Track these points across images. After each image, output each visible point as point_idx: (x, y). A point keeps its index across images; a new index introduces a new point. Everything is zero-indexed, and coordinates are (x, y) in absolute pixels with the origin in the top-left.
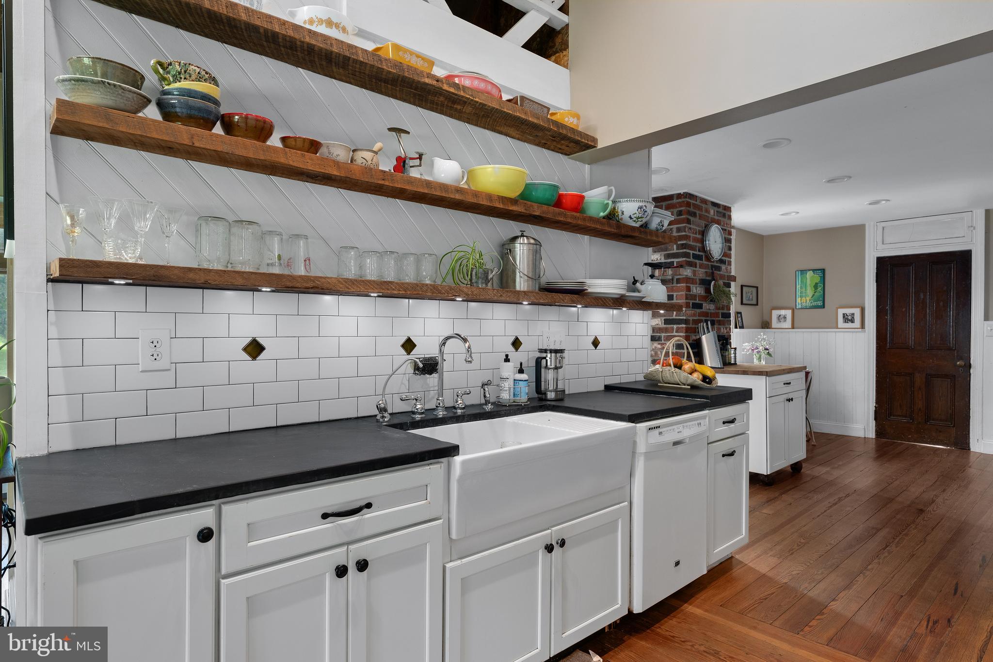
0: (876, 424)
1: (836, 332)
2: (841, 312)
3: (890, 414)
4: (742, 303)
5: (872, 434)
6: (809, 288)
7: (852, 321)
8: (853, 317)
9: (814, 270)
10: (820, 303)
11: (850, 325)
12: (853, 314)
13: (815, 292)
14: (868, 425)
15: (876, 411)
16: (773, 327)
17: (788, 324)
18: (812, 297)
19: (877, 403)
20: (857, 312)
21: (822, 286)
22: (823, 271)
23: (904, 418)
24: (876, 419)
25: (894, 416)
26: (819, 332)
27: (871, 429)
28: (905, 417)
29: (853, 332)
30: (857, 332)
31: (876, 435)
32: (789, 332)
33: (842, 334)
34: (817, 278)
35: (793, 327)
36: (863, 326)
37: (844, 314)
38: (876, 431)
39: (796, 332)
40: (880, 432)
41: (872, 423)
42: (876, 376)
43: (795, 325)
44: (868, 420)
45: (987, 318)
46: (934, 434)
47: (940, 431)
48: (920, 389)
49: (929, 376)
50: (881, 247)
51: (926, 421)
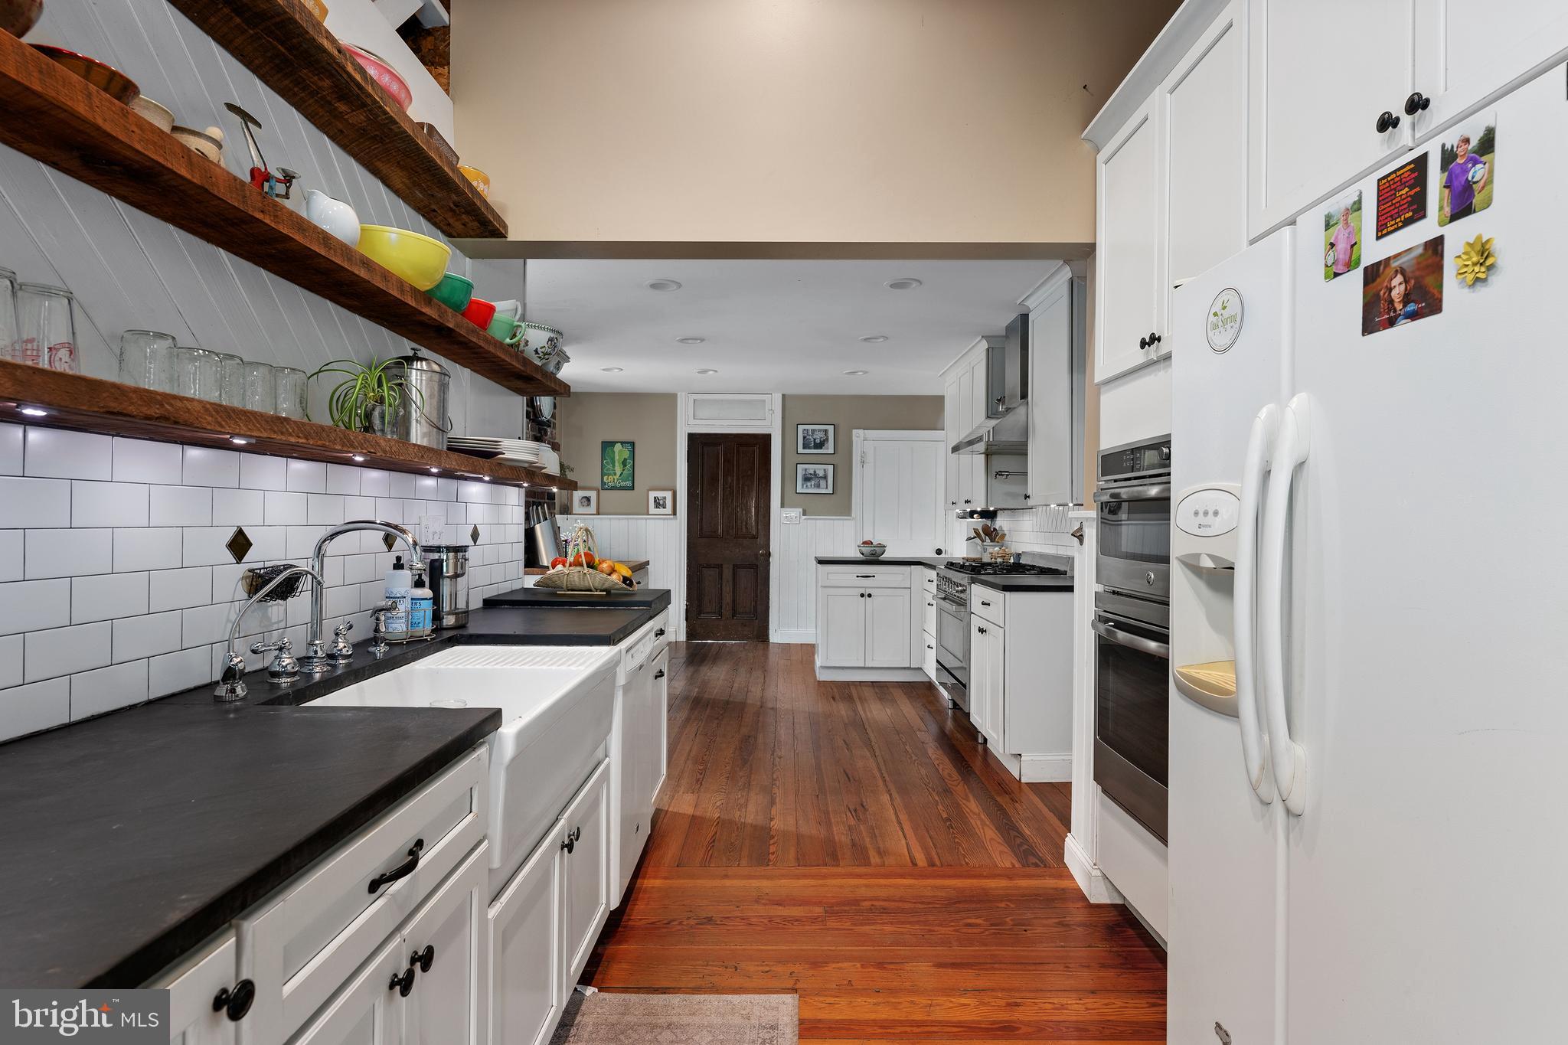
1: (646, 519)
2: (652, 494)
3: (701, 612)
5: (682, 637)
6: (617, 464)
7: (664, 506)
8: (665, 502)
9: (622, 443)
10: (629, 484)
11: (661, 511)
12: (665, 498)
13: (623, 470)
14: (679, 627)
15: (687, 611)
16: (574, 512)
17: (593, 508)
18: (620, 476)
19: (687, 601)
20: (668, 495)
21: (632, 462)
22: (633, 444)
23: (713, 615)
24: (687, 620)
25: (703, 614)
26: (628, 519)
27: (682, 630)
28: (715, 613)
29: (664, 519)
30: (667, 519)
31: (687, 637)
32: (593, 519)
33: (653, 521)
34: (626, 454)
35: (598, 513)
36: (674, 513)
37: (655, 498)
38: (687, 633)
39: (601, 519)
40: (691, 634)
41: (683, 624)
42: (687, 569)
43: (601, 511)
44: (679, 621)
45: (783, 506)
46: (740, 629)
47: (745, 626)
48: (728, 581)
49: (736, 567)
50: (692, 421)
51: (733, 616)
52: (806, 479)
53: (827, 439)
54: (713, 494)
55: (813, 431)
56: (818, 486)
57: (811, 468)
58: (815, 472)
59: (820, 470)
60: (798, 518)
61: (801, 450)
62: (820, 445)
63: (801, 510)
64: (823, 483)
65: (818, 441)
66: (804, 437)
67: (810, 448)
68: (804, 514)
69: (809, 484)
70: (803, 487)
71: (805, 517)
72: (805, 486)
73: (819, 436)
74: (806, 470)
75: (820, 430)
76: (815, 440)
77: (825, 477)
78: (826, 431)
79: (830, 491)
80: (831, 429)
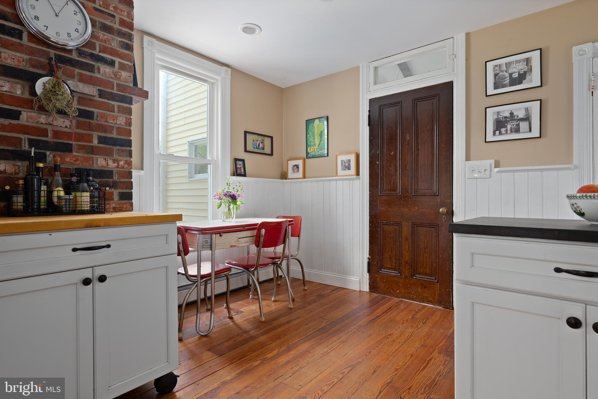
0: (369, 277)
1: (336, 180)
3: (382, 267)
4: (246, 151)
5: (366, 288)
6: (316, 137)
7: (349, 168)
8: (349, 164)
9: (320, 119)
10: (325, 152)
11: (347, 172)
12: (349, 161)
13: (321, 141)
14: (363, 278)
15: (369, 264)
16: (289, 178)
18: (318, 146)
19: (370, 254)
22: (328, 118)
23: (393, 272)
24: (369, 271)
25: (384, 269)
26: (323, 181)
27: (365, 282)
28: (394, 270)
29: (350, 179)
30: (353, 179)
31: (370, 288)
32: (301, 182)
33: (341, 182)
35: (304, 177)
36: (358, 173)
37: (342, 161)
38: (370, 285)
39: (306, 182)
40: (373, 287)
41: (367, 276)
42: (369, 225)
43: (307, 175)
44: (363, 272)
45: (468, 158)
46: (419, 290)
47: (425, 287)
48: (407, 239)
49: (415, 225)
50: (373, 87)
51: (413, 275)
52: (500, 124)
53: (530, 70)
54: (392, 153)
55: (508, 65)
56: (517, 131)
57: (505, 111)
58: (512, 114)
59: (519, 111)
60: (488, 172)
61: (491, 91)
62: (522, 78)
63: (492, 162)
64: (524, 126)
65: (516, 75)
66: (496, 75)
67: (504, 86)
68: (497, 165)
69: (503, 130)
70: (494, 134)
71: (497, 169)
72: (497, 132)
73: (516, 70)
74: (498, 113)
75: (517, 62)
76: (511, 75)
77: (527, 119)
78: (528, 61)
79: (536, 133)
80: (535, 56)
